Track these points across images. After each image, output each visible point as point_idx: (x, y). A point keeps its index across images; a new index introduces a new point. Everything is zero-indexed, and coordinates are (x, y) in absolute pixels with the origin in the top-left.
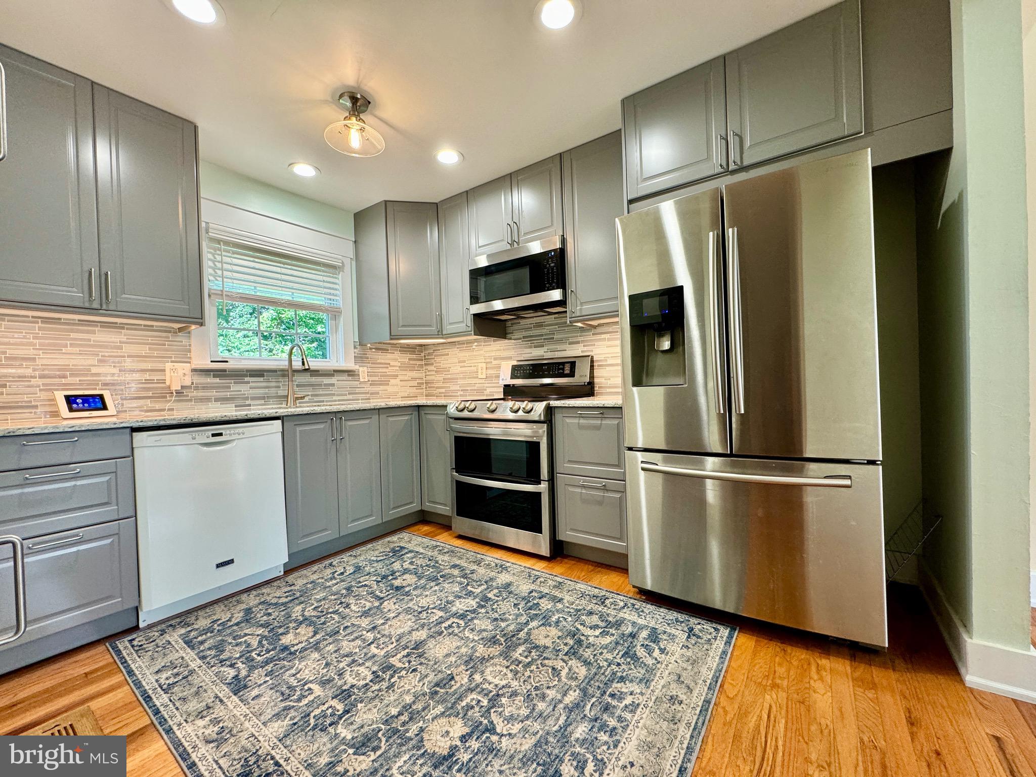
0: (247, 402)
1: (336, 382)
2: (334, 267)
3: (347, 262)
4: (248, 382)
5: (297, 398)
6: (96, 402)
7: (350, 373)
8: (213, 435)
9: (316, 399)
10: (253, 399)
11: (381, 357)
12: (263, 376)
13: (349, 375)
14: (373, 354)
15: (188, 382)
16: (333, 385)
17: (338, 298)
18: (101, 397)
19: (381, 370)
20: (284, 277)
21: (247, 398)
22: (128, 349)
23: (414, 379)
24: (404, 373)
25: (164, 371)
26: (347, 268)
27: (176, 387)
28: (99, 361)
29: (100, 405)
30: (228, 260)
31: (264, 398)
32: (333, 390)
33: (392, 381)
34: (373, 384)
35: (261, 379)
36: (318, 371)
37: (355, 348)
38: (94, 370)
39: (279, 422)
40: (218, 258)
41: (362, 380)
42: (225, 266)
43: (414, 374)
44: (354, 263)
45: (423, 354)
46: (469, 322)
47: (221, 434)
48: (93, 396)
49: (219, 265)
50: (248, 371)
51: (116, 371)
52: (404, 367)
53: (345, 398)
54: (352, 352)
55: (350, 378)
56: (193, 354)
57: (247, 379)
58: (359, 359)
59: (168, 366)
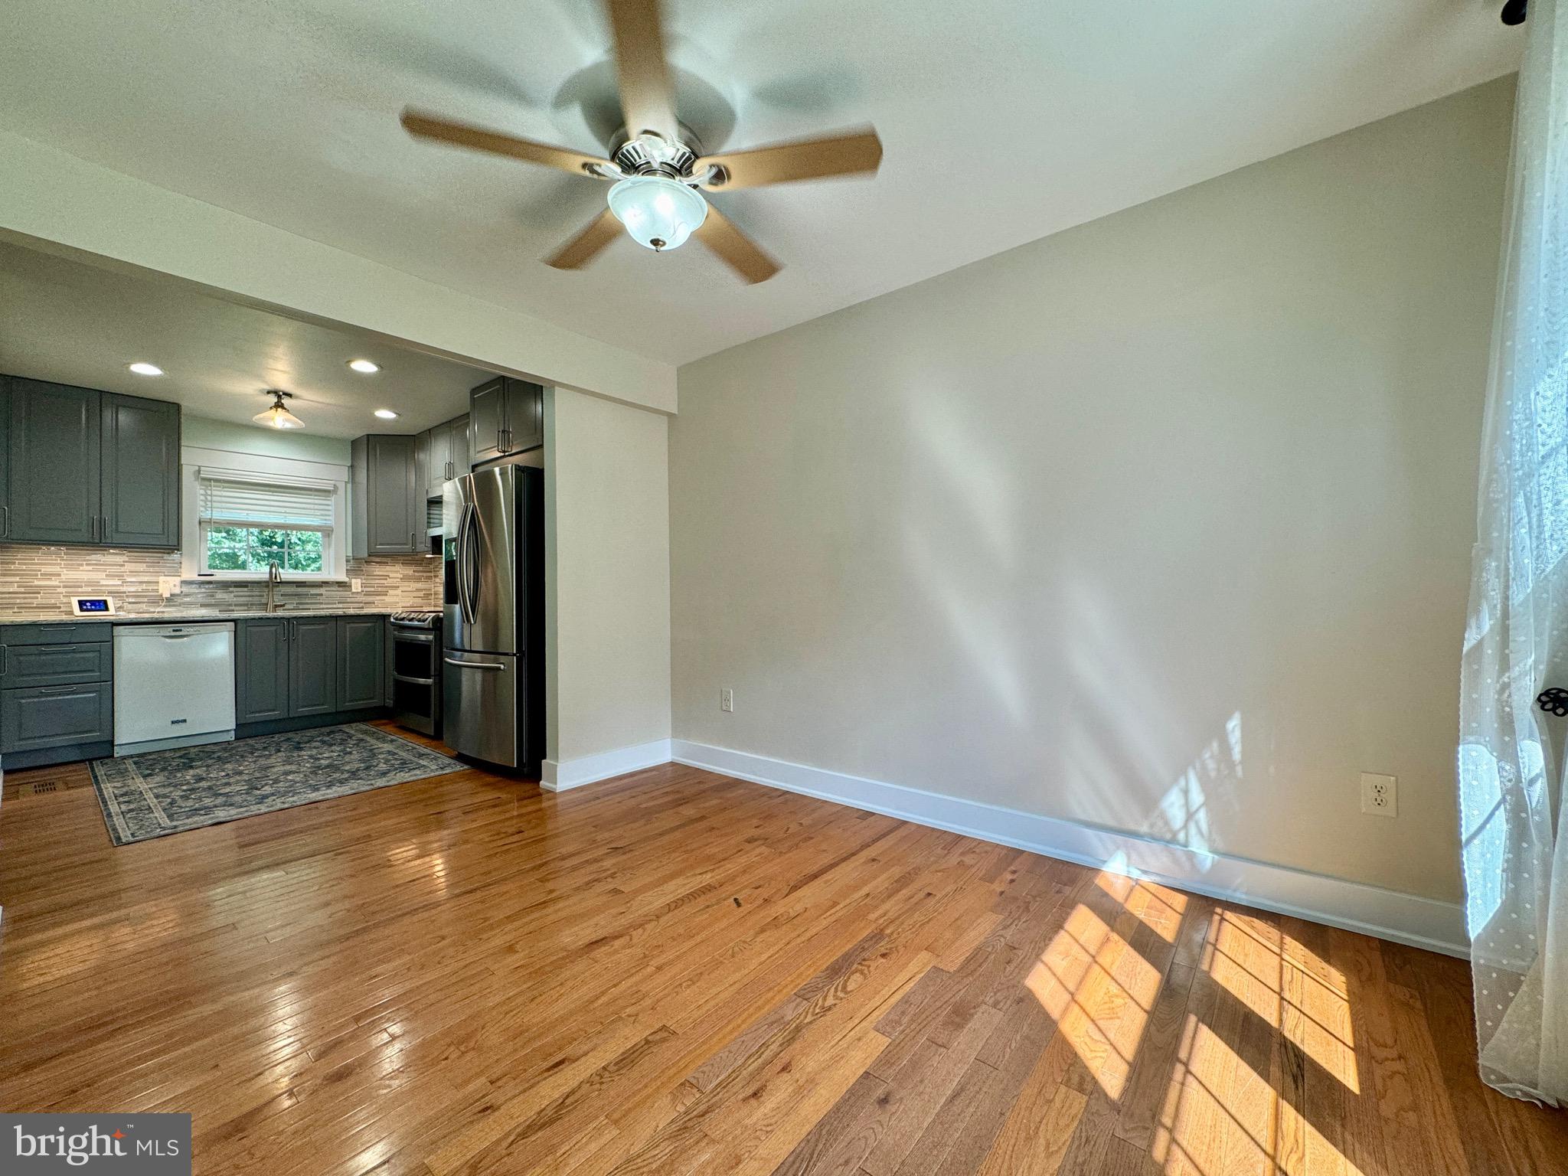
0: (231, 608)
1: (324, 593)
2: (329, 491)
3: (341, 486)
4: (232, 592)
5: (276, 606)
6: (102, 605)
7: (340, 584)
8: (174, 631)
9: (301, 607)
10: (235, 605)
11: (378, 570)
12: (246, 586)
13: (339, 586)
14: (365, 567)
15: (177, 591)
16: (322, 595)
17: (330, 518)
18: (105, 602)
19: (377, 581)
20: (273, 503)
21: (230, 605)
22: (129, 567)
23: (418, 590)
24: (406, 584)
25: (158, 582)
26: (341, 492)
27: (167, 595)
28: (107, 575)
29: (102, 608)
30: (219, 493)
31: (247, 605)
32: (321, 599)
33: (391, 592)
34: (368, 594)
35: (246, 589)
36: (305, 582)
37: (347, 561)
38: (103, 582)
39: (232, 624)
40: (209, 492)
41: (354, 590)
42: (214, 498)
43: (420, 585)
44: (349, 486)
45: (432, 566)
46: (429, 544)
47: (181, 630)
48: (99, 601)
49: (209, 498)
50: (233, 582)
51: (120, 583)
52: (405, 578)
53: (335, 606)
54: (344, 567)
55: (341, 589)
56: (183, 570)
57: (231, 589)
58: (350, 572)
59: (161, 579)
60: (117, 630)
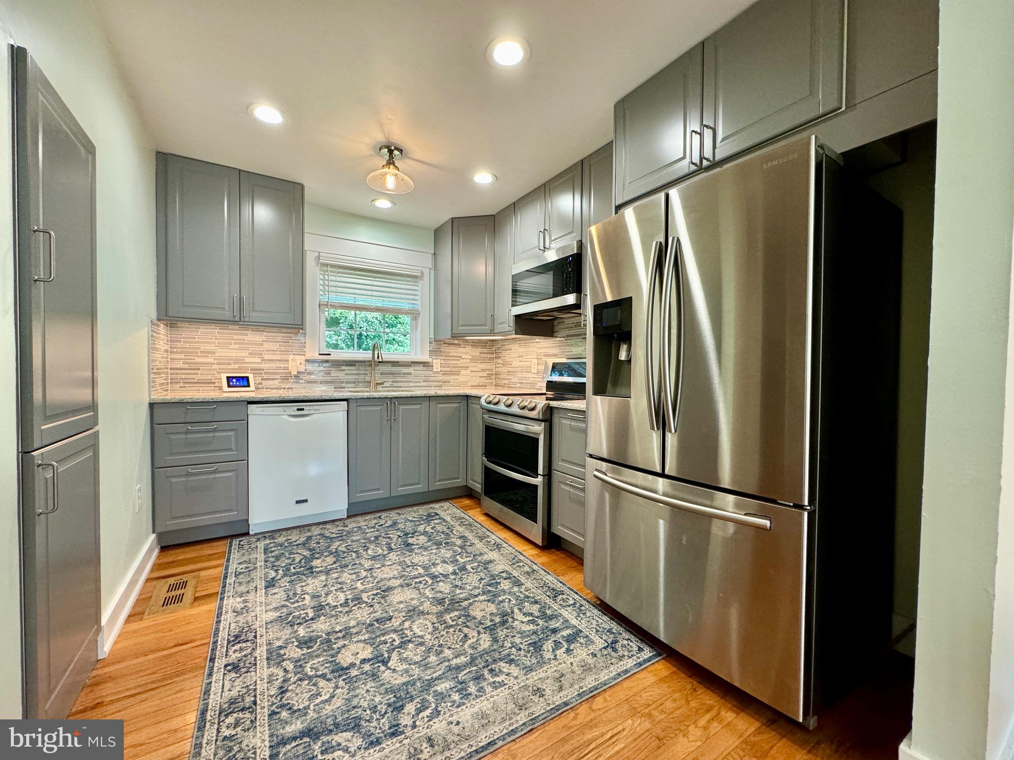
0: (343, 385)
1: (413, 372)
2: (416, 277)
3: (426, 272)
4: (344, 370)
5: (378, 384)
6: (244, 381)
7: (425, 364)
8: (298, 410)
9: (395, 385)
10: (347, 383)
11: (453, 351)
12: (355, 365)
13: (424, 366)
14: (444, 348)
15: (302, 369)
16: (410, 374)
17: (417, 302)
18: (247, 378)
19: (452, 362)
20: (374, 288)
21: (342, 382)
22: (267, 346)
23: (484, 370)
24: (474, 364)
25: (288, 361)
26: (426, 278)
27: (294, 373)
28: (250, 354)
29: (246, 383)
30: (333, 278)
31: (354, 382)
32: (410, 378)
33: (463, 372)
34: (445, 374)
35: (353, 368)
36: (398, 362)
37: (430, 343)
38: (247, 360)
39: (345, 403)
40: (326, 277)
41: (435, 370)
42: (331, 283)
43: (484, 366)
44: (432, 272)
45: (494, 349)
46: (512, 323)
47: (303, 409)
48: (243, 378)
49: (326, 282)
50: (344, 361)
51: (259, 360)
52: (474, 360)
53: (420, 384)
54: (427, 348)
55: (425, 369)
56: (306, 350)
57: (343, 368)
58: (434, 352)
59: (291, 357)
60: (252, 407)
